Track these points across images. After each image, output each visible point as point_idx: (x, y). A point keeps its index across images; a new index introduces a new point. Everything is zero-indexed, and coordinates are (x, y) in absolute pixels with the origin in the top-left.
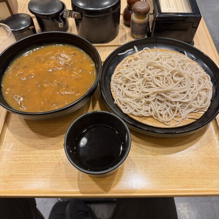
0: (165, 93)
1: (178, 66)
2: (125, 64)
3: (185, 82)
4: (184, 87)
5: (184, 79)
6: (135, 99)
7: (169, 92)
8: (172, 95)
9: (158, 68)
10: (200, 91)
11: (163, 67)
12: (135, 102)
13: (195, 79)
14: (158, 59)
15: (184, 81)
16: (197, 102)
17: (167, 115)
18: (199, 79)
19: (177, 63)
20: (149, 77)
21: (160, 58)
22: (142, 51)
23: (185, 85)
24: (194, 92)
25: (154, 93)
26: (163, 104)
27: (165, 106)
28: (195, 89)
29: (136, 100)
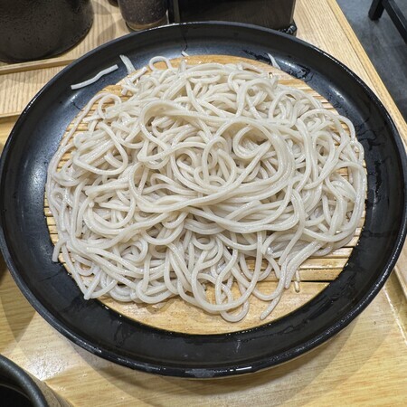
0: (215, 207)
1: (247, 107)
2: (94, 117)
3: (275, 157)
4: (276, 175)
5: (272, 148)
6: (115, 241)
7: (225, 202)
8: (237, 211)
9: (182, 121)
10: (328, 182)
11: (195, 119)
12: (115, 256)
13: (306, 141)
14: (183, 92)
15: (272, 154)
16: (321, 219)
17: (230, 282)
18: (321, 138)
19: (241, 97)
20: (156, 157)
21: (189, 88)
22: (144, 69)
23: (275, 167)
24: (308, 187)
25: (177, 213)
26: (211, 244)
27: (221, 250)
28: (311, 176)
29: (119, 244)
